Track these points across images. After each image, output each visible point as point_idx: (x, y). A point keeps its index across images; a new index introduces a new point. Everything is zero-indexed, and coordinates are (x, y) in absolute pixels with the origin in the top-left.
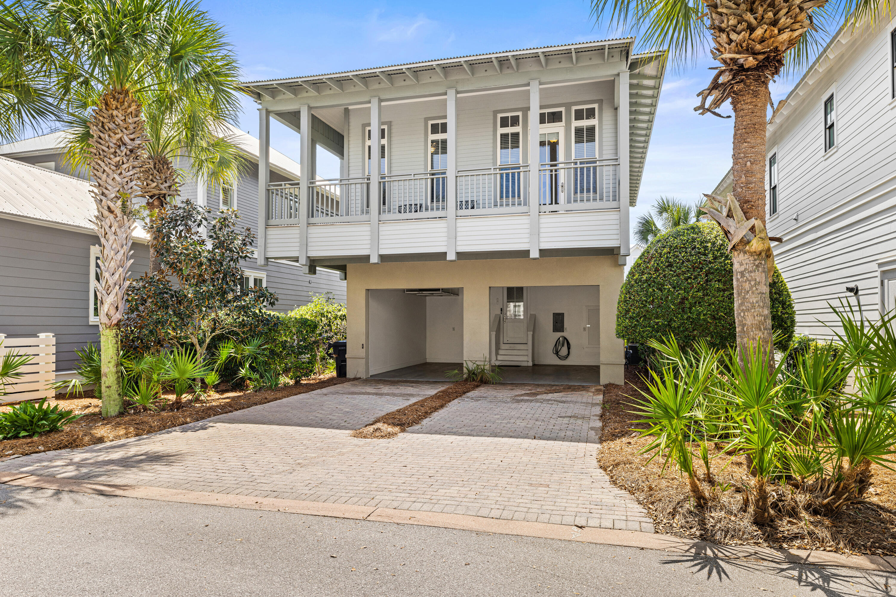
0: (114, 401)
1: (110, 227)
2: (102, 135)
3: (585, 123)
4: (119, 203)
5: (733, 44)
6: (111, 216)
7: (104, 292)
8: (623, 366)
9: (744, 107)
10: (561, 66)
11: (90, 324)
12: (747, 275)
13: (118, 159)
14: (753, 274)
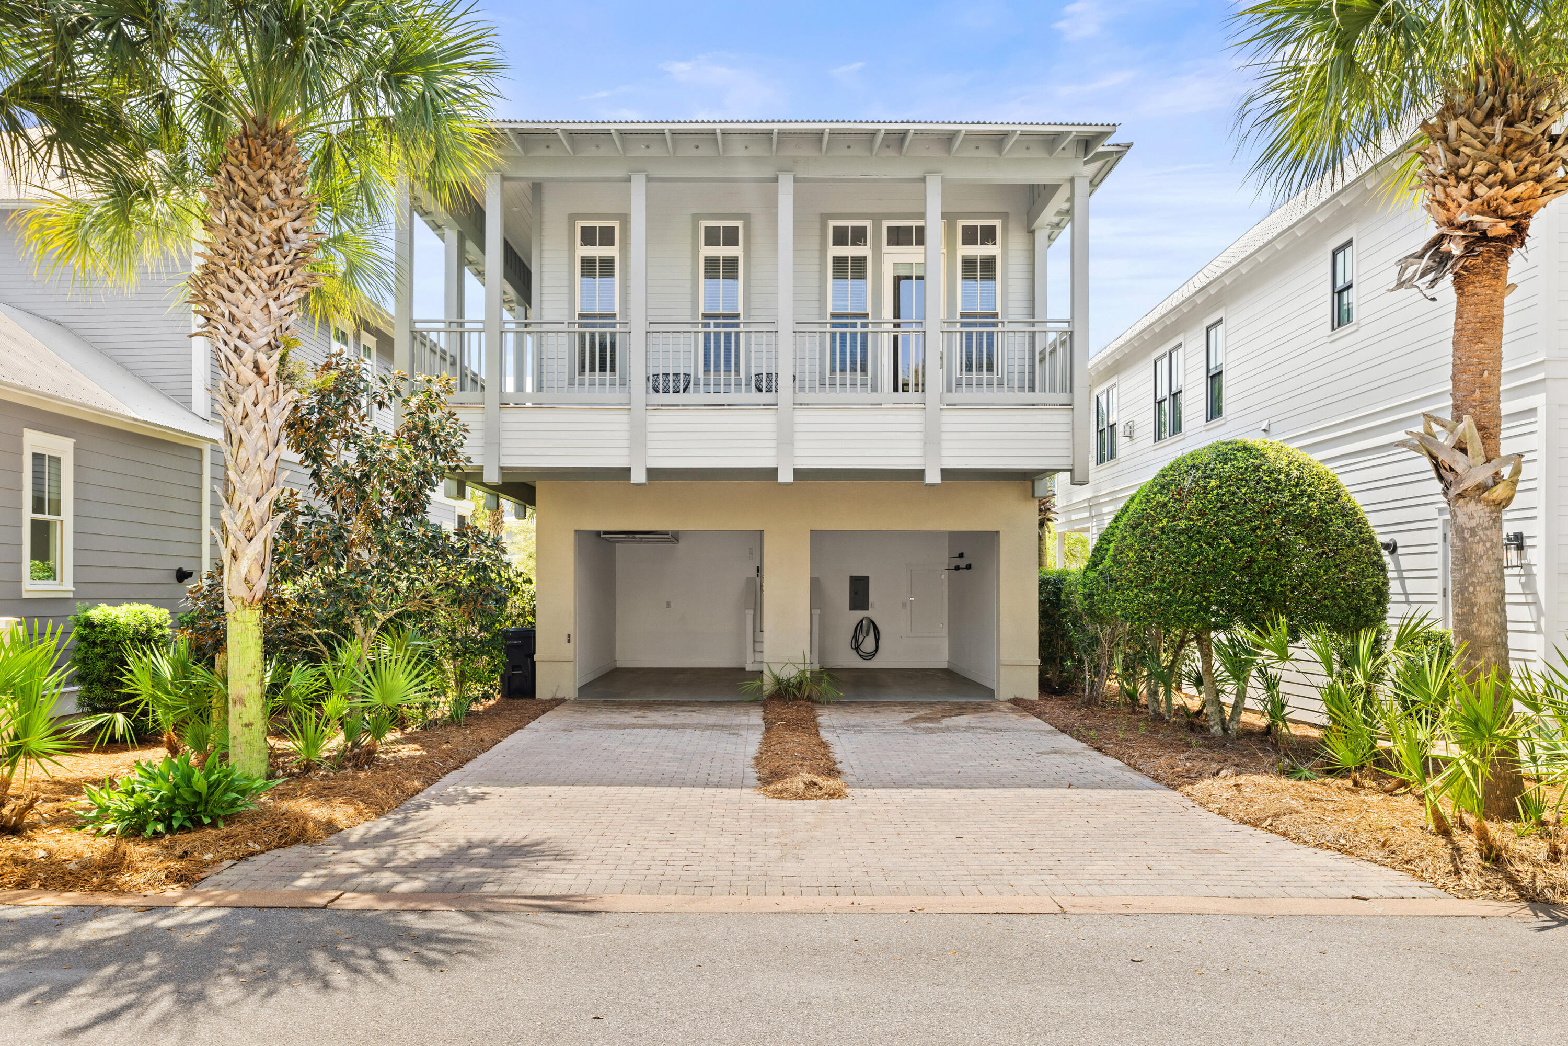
0: (259, 752)
1: (255, 405)
2: (245, 218)
3: (979, 251)
4: (276, 355)
5: (1478, 201)
6: (260, 383)
7: (240, 535)
8: (1037, 669)
9: (1478, 290)
10: (978, 154)
11: (25, 596)
12: (1481, 533)
13: (275, 268)
14: (1488, 532)
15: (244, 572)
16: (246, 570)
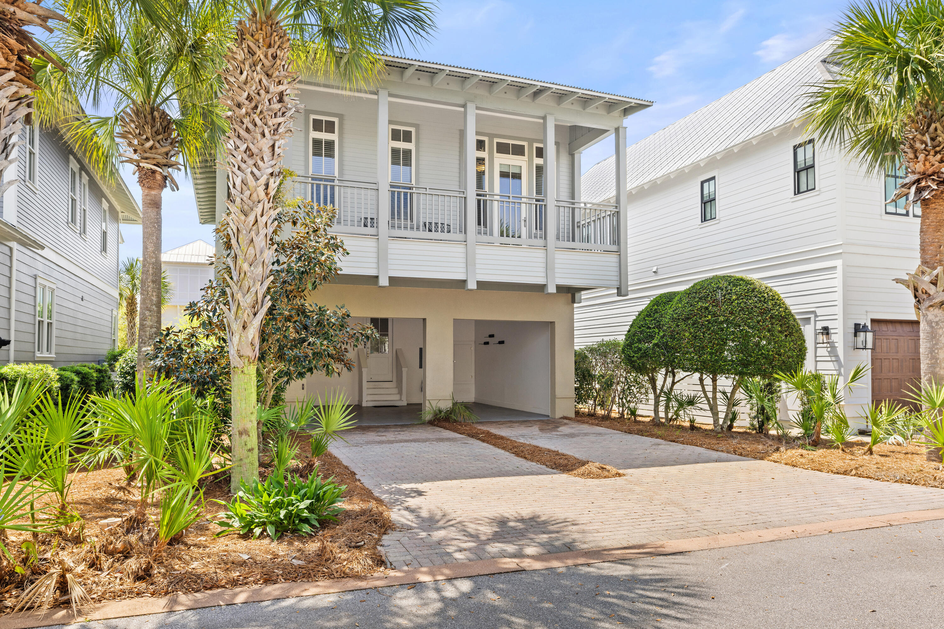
7: (249, 310)
15: (250, 337)
16: (252, 336)
